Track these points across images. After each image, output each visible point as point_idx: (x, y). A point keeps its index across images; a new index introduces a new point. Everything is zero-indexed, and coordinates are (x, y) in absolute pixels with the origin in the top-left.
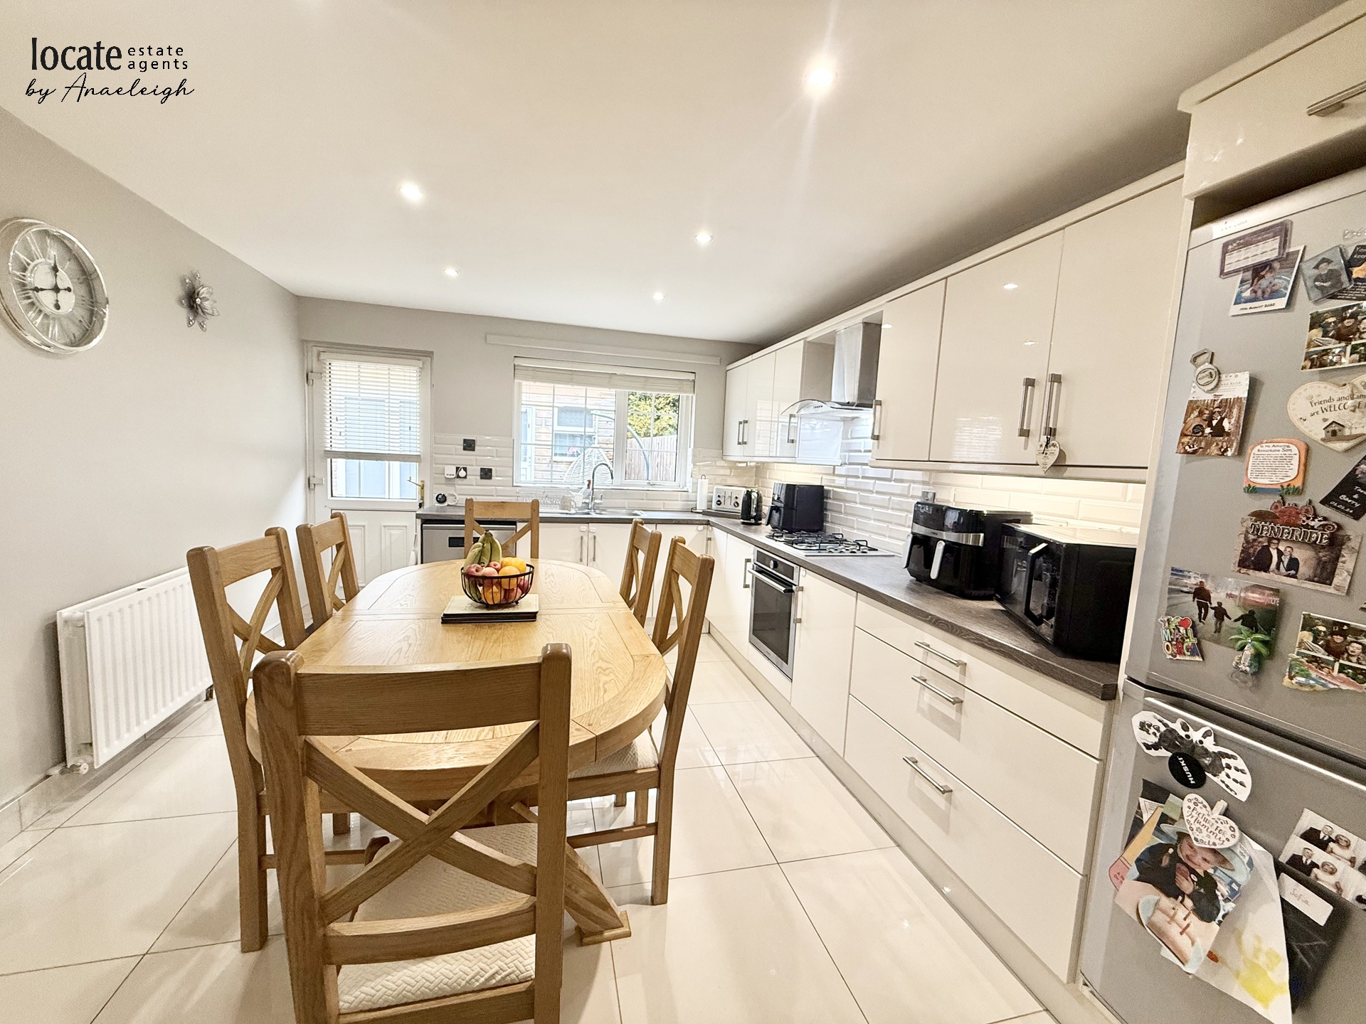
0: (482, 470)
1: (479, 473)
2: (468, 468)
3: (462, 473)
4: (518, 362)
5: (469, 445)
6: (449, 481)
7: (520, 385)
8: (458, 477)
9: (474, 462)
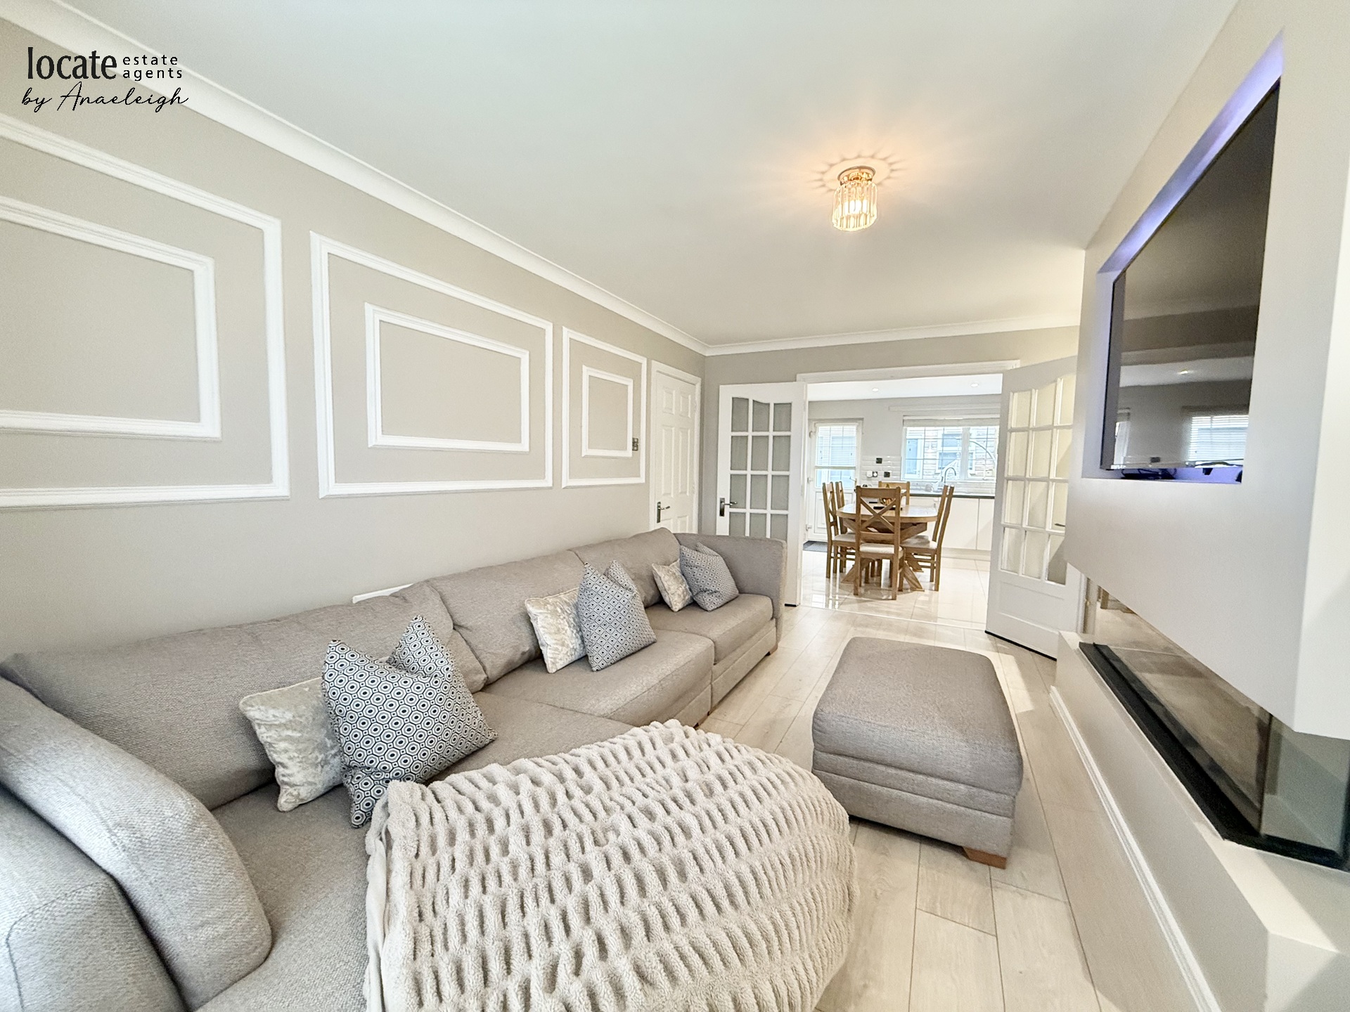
0: (885, 473)
1: (883, 474)
2: (879, 472)
3: (875, 474)
4: (906, 418)
5: (879, 461)
6: (869, 478)
7: (906, 430)
8: (873, 476)
9: (881, 469)
